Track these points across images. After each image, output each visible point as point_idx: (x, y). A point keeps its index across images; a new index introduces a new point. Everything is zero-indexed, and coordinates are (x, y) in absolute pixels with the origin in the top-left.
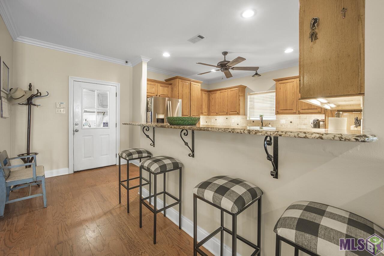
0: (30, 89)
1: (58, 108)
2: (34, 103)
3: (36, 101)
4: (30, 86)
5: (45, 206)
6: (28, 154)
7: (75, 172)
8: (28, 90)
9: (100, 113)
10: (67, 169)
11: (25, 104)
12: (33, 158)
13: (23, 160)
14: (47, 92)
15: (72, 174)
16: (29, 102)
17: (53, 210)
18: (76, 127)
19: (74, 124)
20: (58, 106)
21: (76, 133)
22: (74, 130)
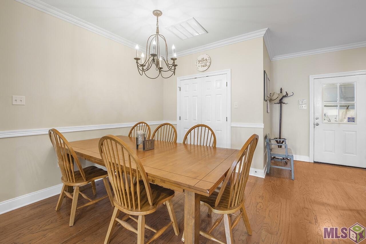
0: (281, 92)
1: (300, 104)
2: (283, 102)
3: (285, 100)
4: (281, 90)
5: (293, 179)
6: (280, 138)
7: (315, 162)
8: (280, 93)
9: (344, 106)
10: (308, 157)
11: (278, 103)
12: (283, 141)
13: (277, 141)
14: (292, 92)
15: (313, 163)
16: (281, 102)
17: (299, 184)
18: (317, 121)
19: (315, 119)
20: (300, 103)
21: (316, 126)
22: (315, 124)
